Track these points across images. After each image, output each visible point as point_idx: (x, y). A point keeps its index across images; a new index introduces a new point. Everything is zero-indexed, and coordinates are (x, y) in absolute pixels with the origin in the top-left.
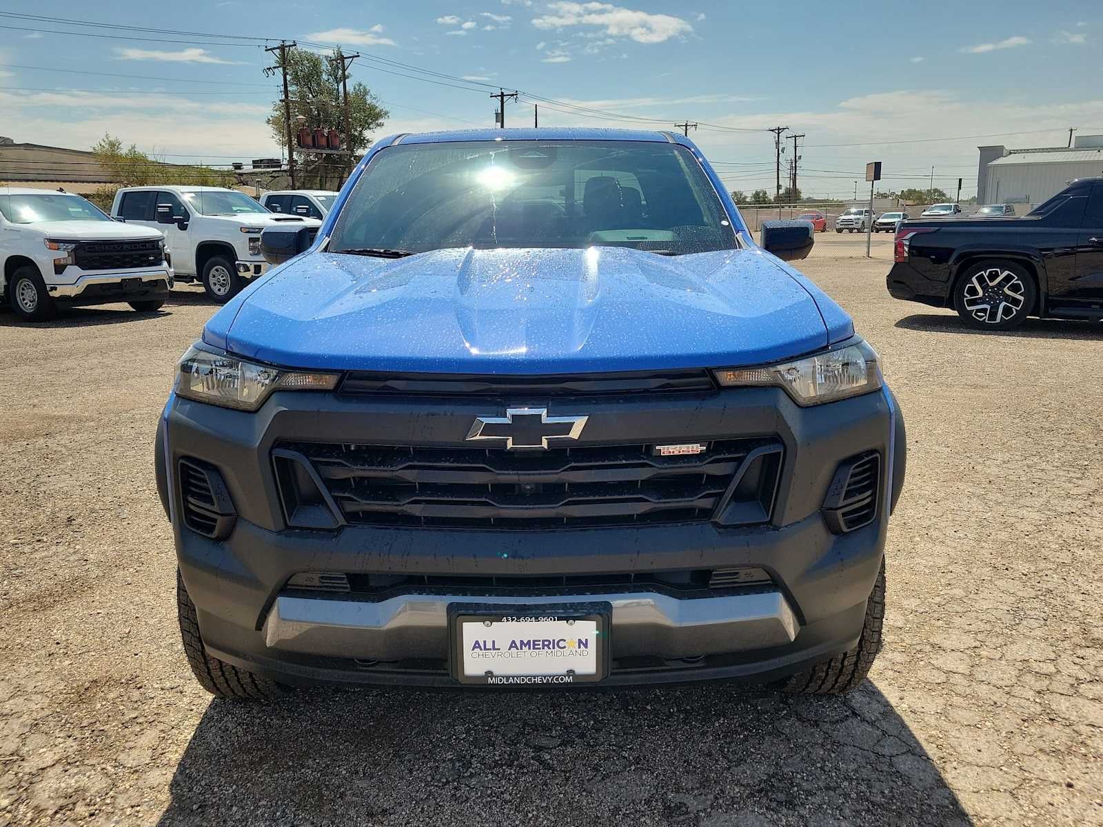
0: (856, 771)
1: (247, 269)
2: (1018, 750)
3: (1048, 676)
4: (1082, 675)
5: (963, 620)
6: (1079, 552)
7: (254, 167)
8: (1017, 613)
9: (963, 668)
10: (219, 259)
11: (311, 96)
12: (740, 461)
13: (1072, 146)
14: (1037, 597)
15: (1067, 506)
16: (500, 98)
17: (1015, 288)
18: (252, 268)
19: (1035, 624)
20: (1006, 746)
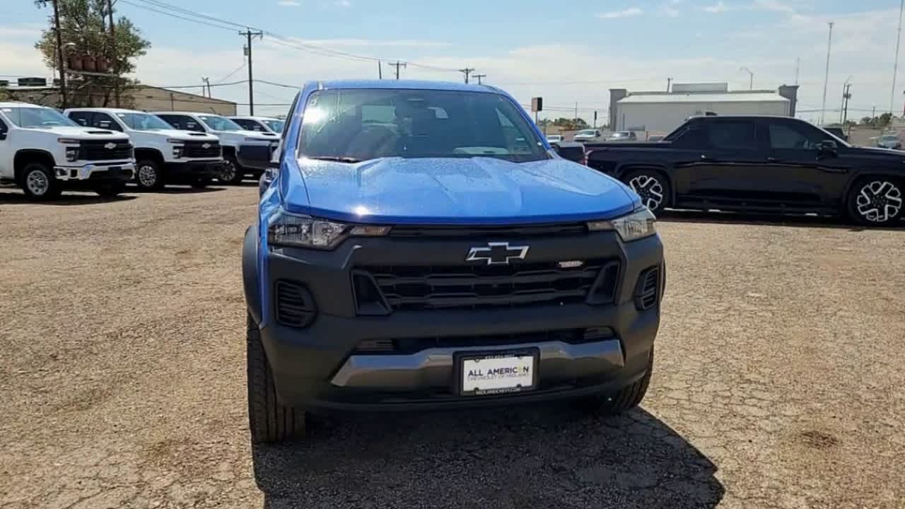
0: (645, 445)
1: (63, 173)
2: (722, 429)
3: (728, 397)
4: (745, 396)
5: (678, 375)
6: (728, 339)
7: (20, 85)
8: (705, 370)
9: (685, 397)
10: (38, 165)
11: (78, 26)
12: (598, 270)
13: (670, 91)
14: (713, 362)
15: (715, 317)
16: (247, 36)
17: (657, 189)
18: (69, 173)
19: (715, 375)
20: (716, 428)
